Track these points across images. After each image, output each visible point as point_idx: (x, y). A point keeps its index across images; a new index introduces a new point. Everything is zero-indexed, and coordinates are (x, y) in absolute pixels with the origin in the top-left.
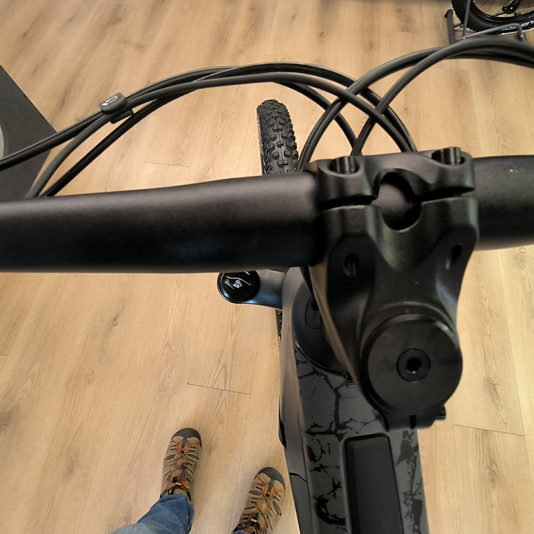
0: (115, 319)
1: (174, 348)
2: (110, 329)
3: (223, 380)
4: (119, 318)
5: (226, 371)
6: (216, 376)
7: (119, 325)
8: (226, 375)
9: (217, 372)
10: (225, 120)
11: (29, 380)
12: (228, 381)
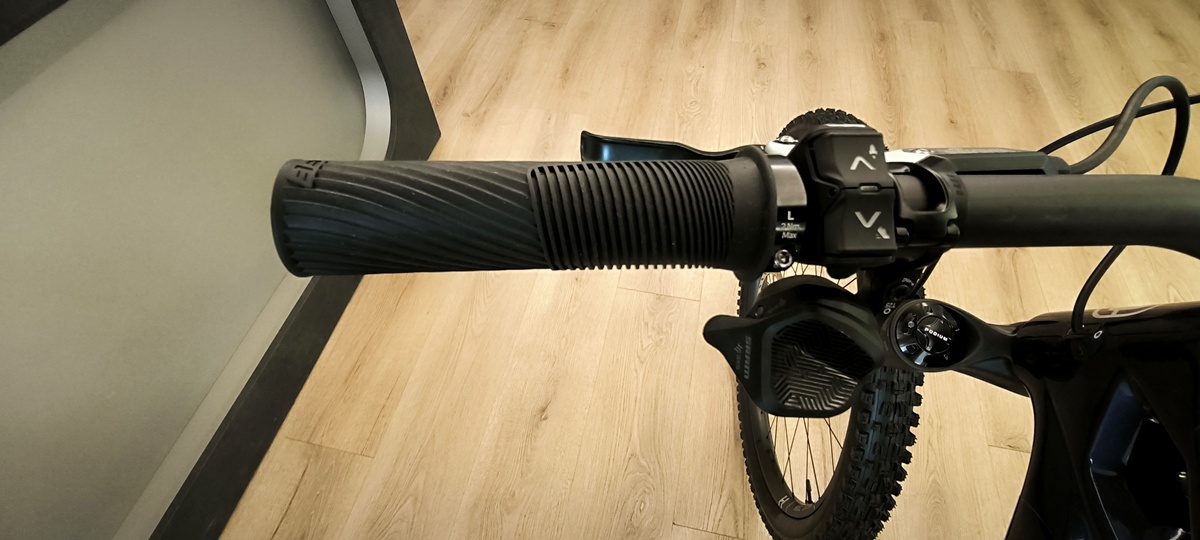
0: (543, 410)
1: (644, 463)
2: (537, 426)
3: (732, 521)
4: (549, 408)
5: (735, 506)
6: (719, 515)
7: (549, 419)
8: (736, 511)
9: (721, 507)
10: (685, 126)
11: (409, 502)
12: (741, 523)
